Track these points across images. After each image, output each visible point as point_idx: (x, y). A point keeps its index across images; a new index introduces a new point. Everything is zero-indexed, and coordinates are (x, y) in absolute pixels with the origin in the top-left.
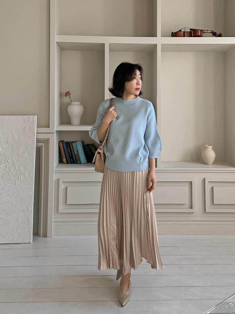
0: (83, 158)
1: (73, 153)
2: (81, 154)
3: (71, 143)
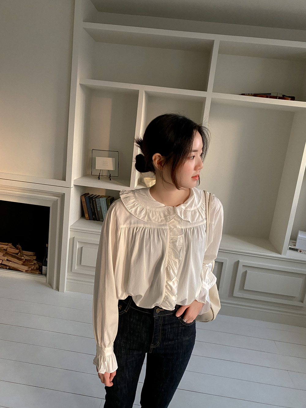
1: (96, 209)
3: (94, 198)
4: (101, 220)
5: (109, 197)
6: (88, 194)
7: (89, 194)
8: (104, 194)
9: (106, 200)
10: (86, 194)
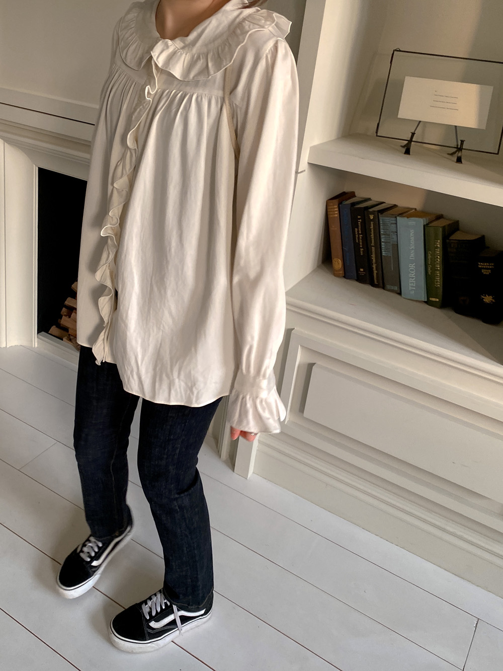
0: (413, 280)
1: (373, 248)
2: (412, 266)
3: (373, 213)
4: (388, 287)
5: (439, 217)
6: (352, 195)
7: (354, 196)
8: (415, 203)
9: (424, 226)
10: (344, 194)
